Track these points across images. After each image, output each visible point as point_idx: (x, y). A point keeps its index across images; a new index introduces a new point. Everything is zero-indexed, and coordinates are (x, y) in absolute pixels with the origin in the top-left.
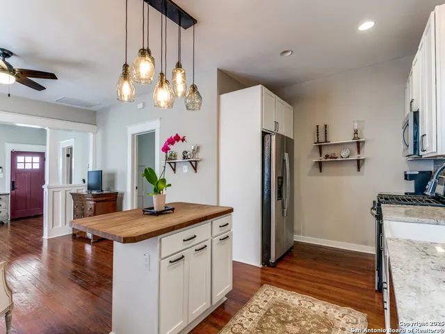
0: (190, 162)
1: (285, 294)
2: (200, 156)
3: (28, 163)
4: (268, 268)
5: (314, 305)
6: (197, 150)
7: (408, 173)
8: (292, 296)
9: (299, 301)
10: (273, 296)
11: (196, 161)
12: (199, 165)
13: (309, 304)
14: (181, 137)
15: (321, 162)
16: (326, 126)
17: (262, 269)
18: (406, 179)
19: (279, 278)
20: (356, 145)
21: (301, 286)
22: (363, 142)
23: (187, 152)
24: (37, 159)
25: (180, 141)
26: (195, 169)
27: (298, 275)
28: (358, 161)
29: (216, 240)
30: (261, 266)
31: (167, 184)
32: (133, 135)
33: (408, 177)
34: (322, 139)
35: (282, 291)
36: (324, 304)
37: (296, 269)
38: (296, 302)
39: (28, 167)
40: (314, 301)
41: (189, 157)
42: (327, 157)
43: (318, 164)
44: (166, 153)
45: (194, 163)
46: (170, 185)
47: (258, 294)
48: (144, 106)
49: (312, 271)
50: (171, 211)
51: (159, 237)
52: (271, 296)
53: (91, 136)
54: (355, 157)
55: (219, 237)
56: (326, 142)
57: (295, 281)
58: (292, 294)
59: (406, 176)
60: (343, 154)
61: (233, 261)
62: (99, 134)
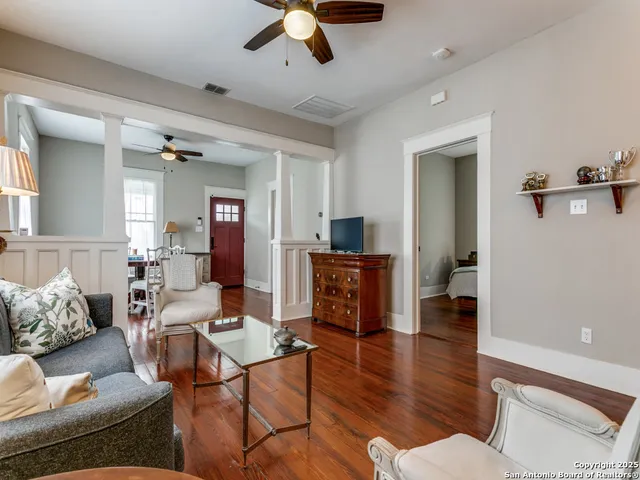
3: (226, 214)
11: (620, 188)
12: (632, 196)
24: (236, 209)
26: (619, 204)
32: (415, 155)
39: (227, 218)
48: (446, 97)
53: (327, 166)
62: (339, 163)
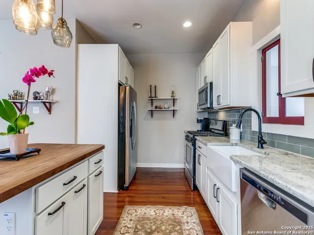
0: (44, 103)
1: (144, 209)
2: (54, 98)
4: (123, 192)
5: (164, 212)
6: (52, 91)
7: (199, 119)
8: (149, 209)
9: (155, 211)
10: (135, 213)
11: (50, 103)
12: (54, 107)
13: (162, 212)
14: (49, 71)
15: (152, 111)
16: (155, 86)
17: (118, 193)
18: (198, 122)
19: (134, 197)
20: (172, 101)
21: (152, 200)
22: (176, 99)
23: (39, 93)
25: (47, 75)
26: (49, 110)
27: (147, 192)
28: (174, 111)
29: (92, 177)
30: (117, 192)
31: (30, 121)
33: (198, 121)
34: (153, 95)
35: (141, 208)
36: (170, 209)
37: (142, 188)
38: (153, 213)
40: (163, 208)
41: (42, 98)
42: (156, 107)
43: (151, 112)
44: (29, 85)
45: (47, 104)
46: (32, 123)
47: (123, 215)
49: (153, 186)
50: (36, 153)
51: (33, 188)
52: (133, 215)
54: (172, 108)
55: (94, 174)
56: (156, 97)
57: (146, 197)
58: (148, 208)
59: (198, 120)
60: (166, 106)
61: (104, 193)
